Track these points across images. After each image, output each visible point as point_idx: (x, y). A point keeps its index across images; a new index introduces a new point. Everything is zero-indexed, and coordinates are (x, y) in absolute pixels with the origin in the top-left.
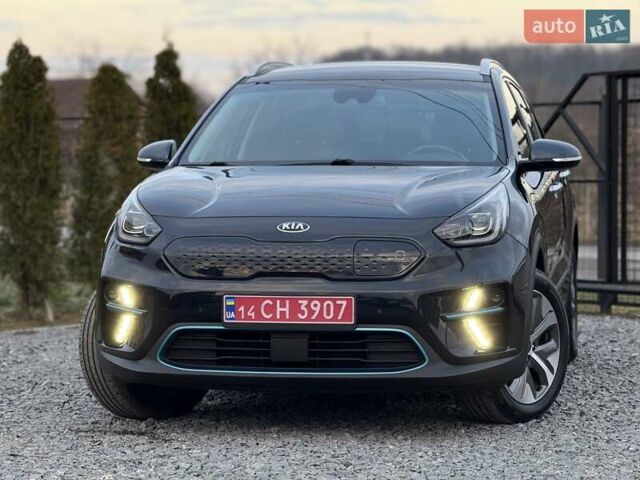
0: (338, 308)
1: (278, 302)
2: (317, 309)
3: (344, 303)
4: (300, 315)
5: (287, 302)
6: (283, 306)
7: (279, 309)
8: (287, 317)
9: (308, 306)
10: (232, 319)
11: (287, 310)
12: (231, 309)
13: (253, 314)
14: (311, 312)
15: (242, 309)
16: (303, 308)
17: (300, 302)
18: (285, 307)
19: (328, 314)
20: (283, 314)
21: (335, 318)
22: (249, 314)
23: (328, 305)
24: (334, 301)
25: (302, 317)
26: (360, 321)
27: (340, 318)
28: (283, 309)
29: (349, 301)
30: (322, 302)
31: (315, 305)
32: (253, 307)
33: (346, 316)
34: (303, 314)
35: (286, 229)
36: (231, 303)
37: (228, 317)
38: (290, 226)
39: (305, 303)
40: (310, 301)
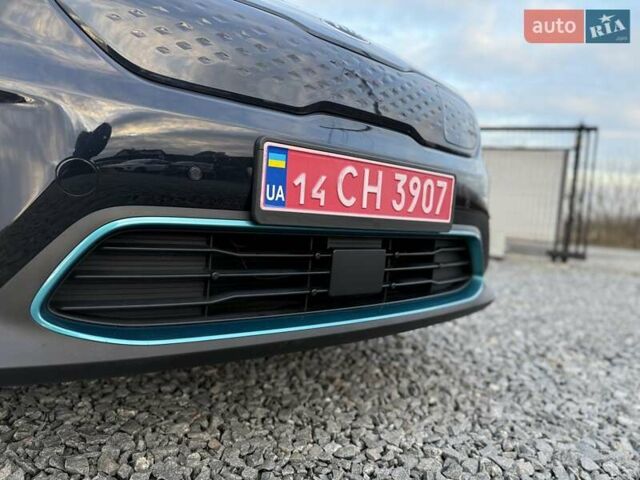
1: (367, 172)
2: (417, 193)
3: (444, 186)
4: (394, 202)
5: (380, 174)
6: (373, 182)
7: (367, 189)
8: (378, 206)
9: (406, 187)
10: (280, 203)
11: (377, 190)
12: (278, 177)
13: (322, 196)
14: (410, 197)
15: (301, 180)
16: (400, 190)
17: (398, 176)
18: (375, 184)
19: (427, 205)
21: (433, 212)
22: (315, 194)
24: (435, 179)
25: (398, 208)
27: (438, 212)
28: (372, 189)
29: (450, 183)
30: (423, 178)
31: (415, 185)
32: (323, 178)
34: (399, 202)
36: (278, 162)
37: (269, 199)
40: (410, 176)
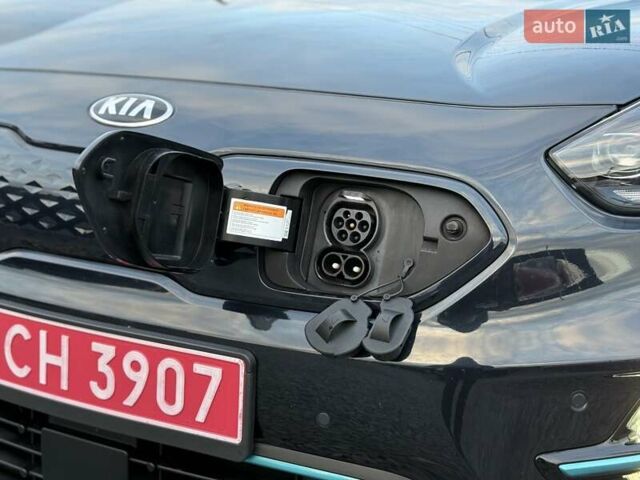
0: (197, 385)
1: (43, 334)
2: (140, 378)
3: (216, 374)
4: (94, 385)
5: (65, 340)
6: (53, 349)
7: (45, 359)
8: (64, 385)
9: (116, 363)
11: (62, 362)
14: (124, 385)
16: (103, 366)
17: (96, 347)
18: (58, 353)
19: (170, 398)
20: (53, 371)
21: (187, 415)
23: (170, 374)
24: (189, 363)
25: (103, 394)
26: (257, 434)
27: (201, 417)
28: (54, 359)
29: (229, 371)
30: (154, 358)
31: (136, 366)
33: (220, 417)
34: (103, 385)
35: (106, 116)
38: (119, 107)
39: (108, 352)
40: (122, 349)
